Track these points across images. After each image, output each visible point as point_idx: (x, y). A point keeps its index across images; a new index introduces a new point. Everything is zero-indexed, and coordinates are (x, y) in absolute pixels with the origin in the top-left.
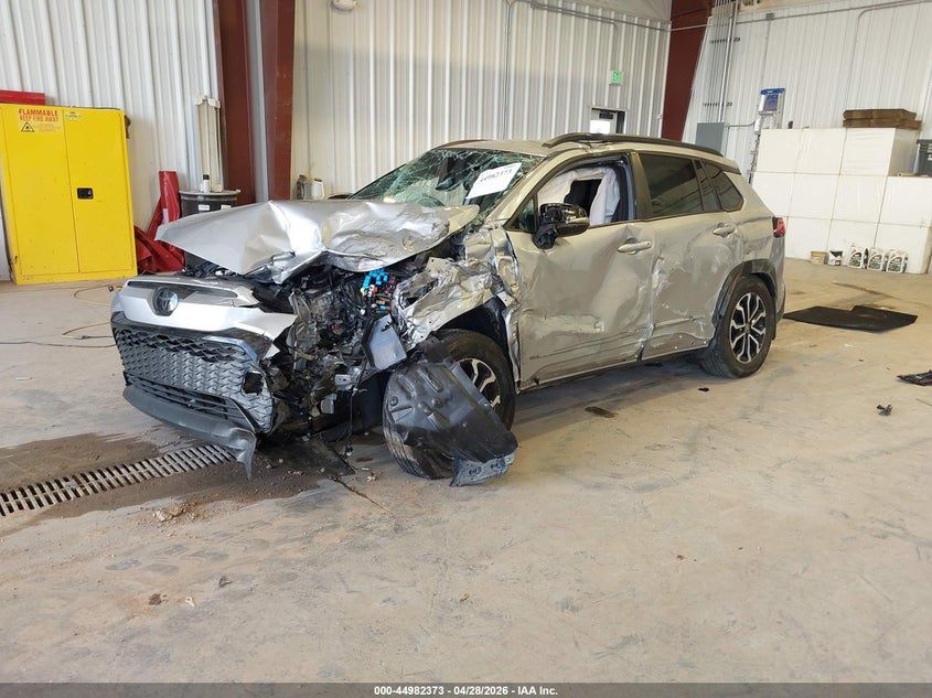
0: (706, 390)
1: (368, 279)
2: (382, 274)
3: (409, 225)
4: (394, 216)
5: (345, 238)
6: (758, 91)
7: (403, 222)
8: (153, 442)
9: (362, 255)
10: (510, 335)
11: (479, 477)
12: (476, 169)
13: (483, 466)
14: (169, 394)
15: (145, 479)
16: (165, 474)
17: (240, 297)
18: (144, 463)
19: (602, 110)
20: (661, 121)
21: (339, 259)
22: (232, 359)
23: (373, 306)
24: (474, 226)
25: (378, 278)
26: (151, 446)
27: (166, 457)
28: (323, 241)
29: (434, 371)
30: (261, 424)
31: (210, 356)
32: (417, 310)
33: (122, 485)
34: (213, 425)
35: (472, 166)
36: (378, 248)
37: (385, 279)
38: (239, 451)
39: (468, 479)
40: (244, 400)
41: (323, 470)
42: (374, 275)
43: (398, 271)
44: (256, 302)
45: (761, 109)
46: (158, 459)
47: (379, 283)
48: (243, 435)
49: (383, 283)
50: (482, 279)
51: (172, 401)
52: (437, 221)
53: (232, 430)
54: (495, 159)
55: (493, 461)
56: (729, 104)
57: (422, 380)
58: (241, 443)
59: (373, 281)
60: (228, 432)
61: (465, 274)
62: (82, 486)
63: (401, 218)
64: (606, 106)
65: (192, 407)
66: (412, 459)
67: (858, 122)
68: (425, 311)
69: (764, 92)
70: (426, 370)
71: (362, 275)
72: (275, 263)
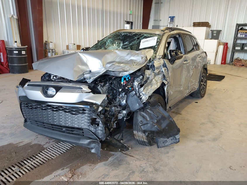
0: (197, 103)
1: (123, 79)
2: (128, 77)
3: (132, 58)
4: (126, 55)
5: (111, 64)
6: (168, 17)
7: (130, 57)
8: (39, 143)
9: (121, 70)
10: (166, 94)
11: (167, 144)
12: (138, 38)
13: (168, 140)
14: (53, 127)
15: (46, 161)
16: (52, 157)
17: (84, 89)
18: (41, 153)
19: (127, 21)
20: (142, 25)
21: (112, 72)
22: (85, 113)
23: (127, 88)
24: (153, 58)
25: (127, 78)
26: (40, 145)
27: (48, 149)
28: (103, 66)
29: (153, 110)
30: (100, 137)
31: (74, 113)
32: (144, 89)
33: (39, 166)
34: (79, 139)
35: (136, 38)
36: (127, 67)
37: (130, 78)
38: (92, 148)
39: (163, 145)
40: (92, 129)
41: (120, 150)
42: (125, 77)
43: (134, 75)
44: (90, 91)
45: (169, 21)
46: (46, 151)
47: (127, 80)
48: (94, 142)
49: (129, 80)
50: (160, 76)
51: (53, 130)
52: (142, 56)
53: (89, 140)
54: (145, 35)
55: (172, 138)
56: (161, 20)
57: (150, 114)
58: (93, 145)
59: (125, 79)
60: (86, 142)
61: (156, 75)
62: (22, 169)
63: (129, 56)
64: (128, 20)
65: (64, 132)
66: (146, 141)
67: (197, 25)
68: (146, 89)
69: (170, 17)
70: (151, 110)
71: (121, 77)
72: (85, 75)
